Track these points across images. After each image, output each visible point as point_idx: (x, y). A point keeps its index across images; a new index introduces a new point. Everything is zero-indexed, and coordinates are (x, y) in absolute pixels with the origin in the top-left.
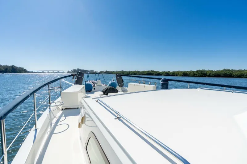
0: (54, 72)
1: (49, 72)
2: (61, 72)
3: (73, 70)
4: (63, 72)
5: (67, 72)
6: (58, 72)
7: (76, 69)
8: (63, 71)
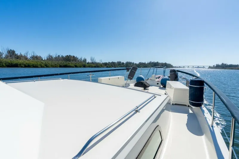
0: (194, 67)
1: (189, 67)
2: (202, 68)
3: (215, 66)
4: (204, 68)
5: (208, 67)
6: (198, 67)
7: (220, 64)
8: (204, 66)
